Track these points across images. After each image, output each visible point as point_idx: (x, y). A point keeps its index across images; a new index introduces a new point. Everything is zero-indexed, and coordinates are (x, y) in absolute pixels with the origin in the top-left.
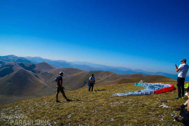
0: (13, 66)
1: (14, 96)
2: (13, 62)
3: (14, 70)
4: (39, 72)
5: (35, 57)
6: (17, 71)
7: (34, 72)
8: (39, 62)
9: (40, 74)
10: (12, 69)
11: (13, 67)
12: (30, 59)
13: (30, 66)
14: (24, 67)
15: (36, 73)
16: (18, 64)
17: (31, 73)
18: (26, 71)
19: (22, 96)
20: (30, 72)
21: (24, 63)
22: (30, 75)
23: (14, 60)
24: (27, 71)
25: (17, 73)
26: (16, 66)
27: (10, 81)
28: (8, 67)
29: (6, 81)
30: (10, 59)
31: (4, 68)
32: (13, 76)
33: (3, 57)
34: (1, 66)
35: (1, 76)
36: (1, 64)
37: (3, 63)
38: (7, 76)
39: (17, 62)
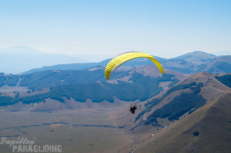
0: (201, 85)
2: (200, 75)
3: (204, 97)
6: (216, 100)
10: (201, 96)
11: (201, 88)
16: (216, 77)
23: (204, 66)
25: (215, 108)
26: (210, 87)
27: (196, 134)
28: (188, 90)
29: (185, 133)
30: (192, 66)
31: (177, 93)
32: (202, 117)
33: (173, 60)
34: (166, 89)
35: (170, 119)
36: (168, 83)
37: (172, 78)
38: (187, 115)
39: (214, 74)
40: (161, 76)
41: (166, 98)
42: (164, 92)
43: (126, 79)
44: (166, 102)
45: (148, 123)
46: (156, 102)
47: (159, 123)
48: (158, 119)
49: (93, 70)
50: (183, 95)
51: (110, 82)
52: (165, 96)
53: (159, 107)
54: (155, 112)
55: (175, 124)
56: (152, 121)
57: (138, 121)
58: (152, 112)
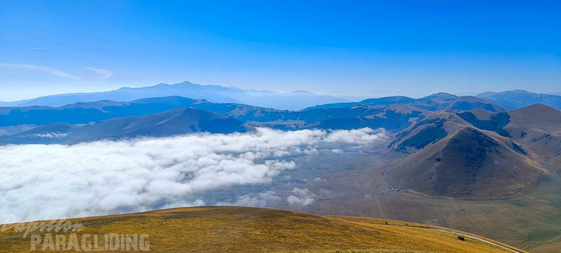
0: (444, 120)
1: (450, 199)
2: (443, 112)
3: (446, 130)
4: (523, 135)
5: (508, 93)
6: (456, 132)
7: (505, 134)
8: (521, 104)
9: (525, 139)
10: (443, 129)
11: (444, 123)
12: (492, 100)
13: (493, 118)
14: (475, 122)
15: (511, 137)
16: (457, 114)
17: (497, 138)
18: (482, 134)
19: (471, 200)
20: (493, 136)
21: (473, 111)
22: (492, 143)
23: (447, 105)
24: (483, 131)
25: (455, 139)
26: (451, 122)
27: (438, 160)
28: (433, 125)
29: (428, 159)
30: (438, 105)
31: (423, 127)
32: (444, 146)
33: (420, 100)
34: (415, 123)
35: (418, 148)
36: (416, 118)
37: (420, 115)
38: (431, 145)
39: (456, 111)
40: (410, 113)
41: (414, 131)
42: (413, 126)
43: (380, 115)
44: (413, 134)
45: (399, 151)
46: (405, 134)
47: (408, 151)
48: (407, 148)
49: (354, 108)
50: (428, 128)
51: (368, 117)
52: (412, 129)
53: (408, 138)
54: (404, 142)
55: (422, 150)
56: (401, 149)
57: (390, 149)
58: (401, 142)
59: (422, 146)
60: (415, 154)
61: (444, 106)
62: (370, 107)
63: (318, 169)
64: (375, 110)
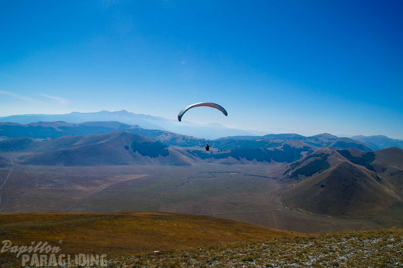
0: (328, 155)
1: (329, 217)
2: (327, 148)
3: (329, 163)
4: (384, 170)
5: (374, 137)
6: (337, 165)
7: (371, 168)
8: (383, 146)
9: (385, 173)
10: (327, 162)
11: (328, 157)
12: (363, 142)
13: (364, 156)
14: (350, 158)
15: (375, 171)
16: (338, 151)
17: (366, 171)
18: (355, 167)
19: (345, 218)
20: (363, 169)
21: (349, 149)
22: (362, 174)
23: (330, 143)
24: (356, 165)
25: (336, 170)
26: (333, 157)
27: (323, 186)
28: (319, 158)
29: (315, 185)
30: (322, 143)
31: (312, 159)
32: (327, 176)
33: (310, 138)
34: (305, 156)
35: (307, 176)
36: (307, 152)
37: (309, 149)
38: (317, 174)
39: (336, 148)
40: (302, 148)
41: (305, 162)
42: (304, 158)
43: (279, 148)
44: (304, 164)
45: (292, 177)
46: (298, 164)
47: (299, 177)
48: (299, 175)
49: (258, 140)
50: (316, 161)
51: (269, 149)
52: (304, 161)
53: (300, 168)
54: (297, 170)
55: (310, 178)
56: (295, 176)
57: (285, 176)
58: (295, 170)
59: (310, 175)
60: (304, 181)
61: (329, 144)
62: (271, 141)
63: (228, 188)
64: (275, 144)
